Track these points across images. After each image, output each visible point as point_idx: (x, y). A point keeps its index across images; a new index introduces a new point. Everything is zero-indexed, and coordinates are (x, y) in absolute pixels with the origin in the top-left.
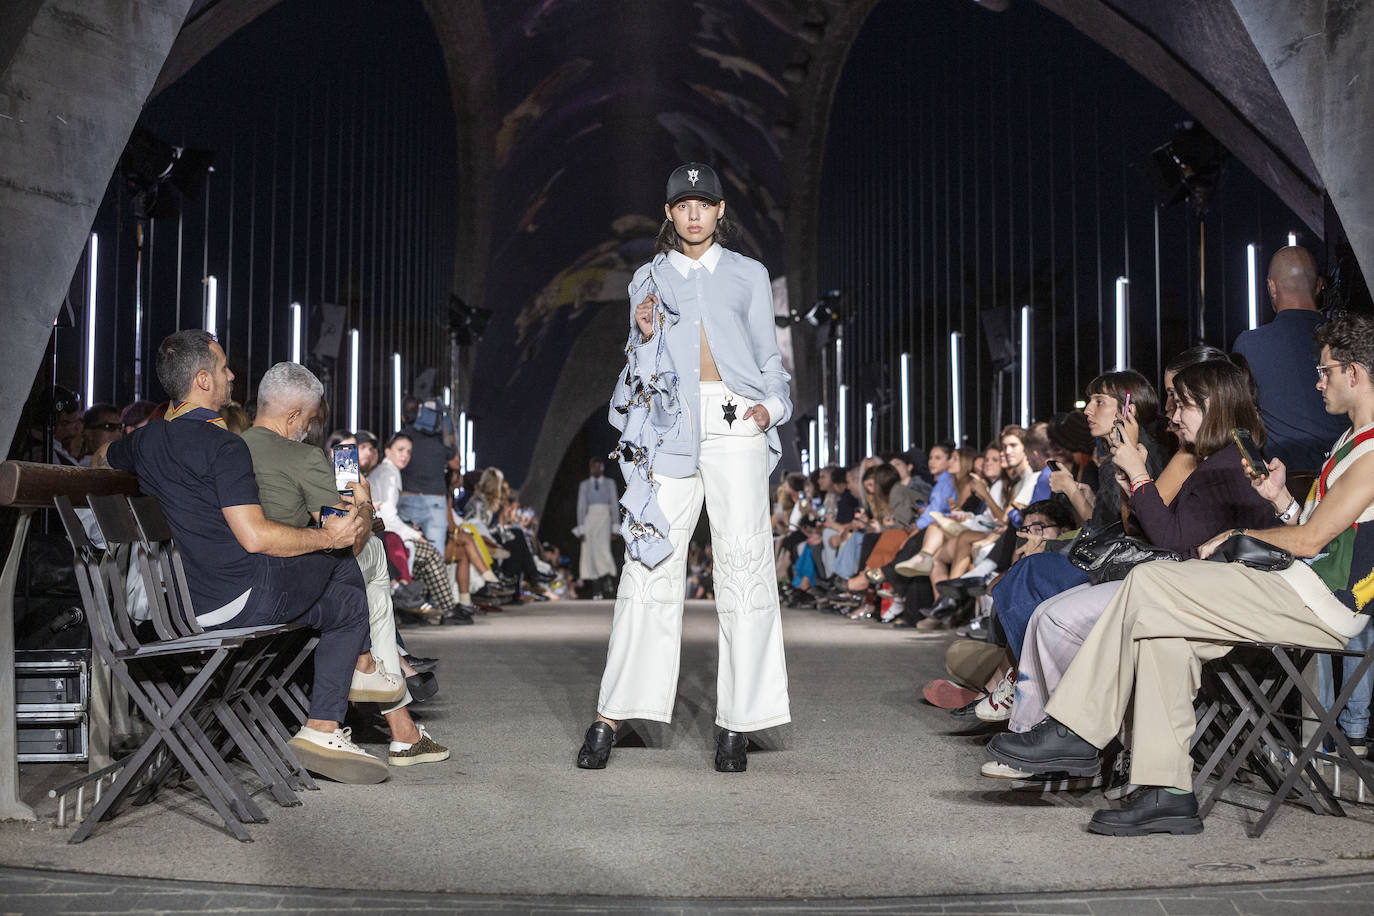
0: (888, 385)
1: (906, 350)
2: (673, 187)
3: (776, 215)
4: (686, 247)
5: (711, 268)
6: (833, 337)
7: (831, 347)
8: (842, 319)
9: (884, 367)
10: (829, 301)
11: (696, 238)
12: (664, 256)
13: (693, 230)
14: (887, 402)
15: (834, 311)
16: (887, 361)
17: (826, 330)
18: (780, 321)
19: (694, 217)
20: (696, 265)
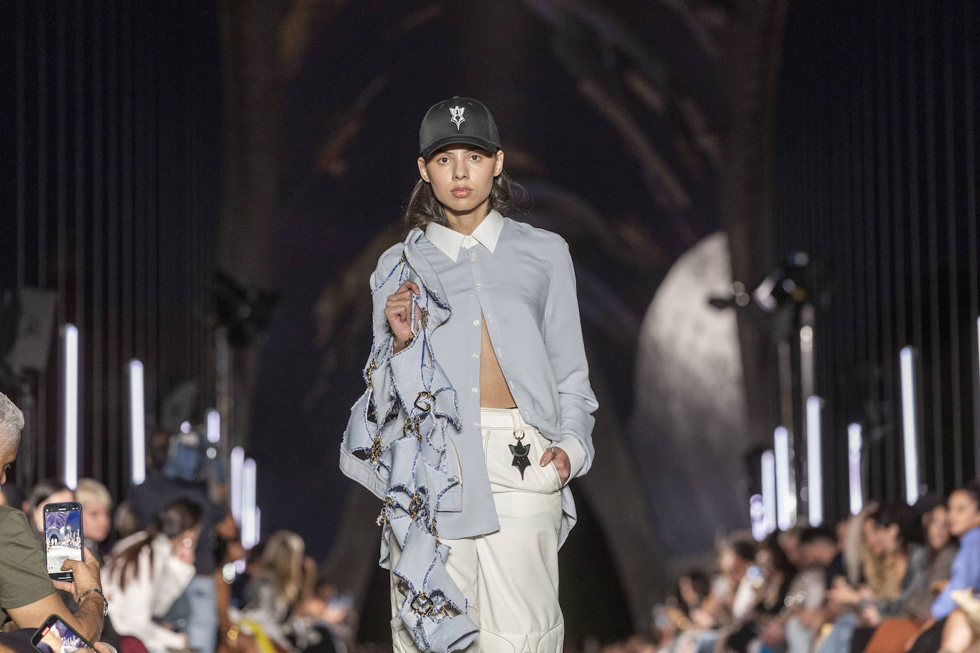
0: (882, 398)
1: (909, 342)
2: (428, 132)
3: (708, 142)
4: (451, 217)
5: (491, 245)
6: (797, 325)
7: (795, 341)
8: (811, 299)
9: (876, 372)
10: (791, 271)
11: (463, 204)
12: (421, 232)
13: (459, 194)
14: (882, 422)
15: (800, 284)
16: (880, 360)
17: (785, 316)
18: (716, 303)
19: (460, 174)
20: (469, 242)
